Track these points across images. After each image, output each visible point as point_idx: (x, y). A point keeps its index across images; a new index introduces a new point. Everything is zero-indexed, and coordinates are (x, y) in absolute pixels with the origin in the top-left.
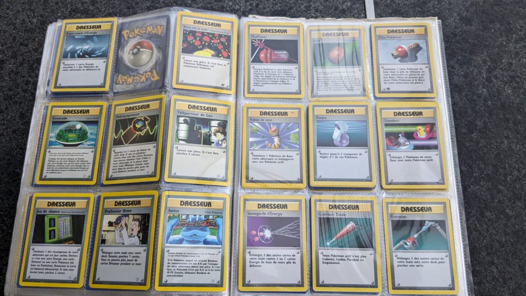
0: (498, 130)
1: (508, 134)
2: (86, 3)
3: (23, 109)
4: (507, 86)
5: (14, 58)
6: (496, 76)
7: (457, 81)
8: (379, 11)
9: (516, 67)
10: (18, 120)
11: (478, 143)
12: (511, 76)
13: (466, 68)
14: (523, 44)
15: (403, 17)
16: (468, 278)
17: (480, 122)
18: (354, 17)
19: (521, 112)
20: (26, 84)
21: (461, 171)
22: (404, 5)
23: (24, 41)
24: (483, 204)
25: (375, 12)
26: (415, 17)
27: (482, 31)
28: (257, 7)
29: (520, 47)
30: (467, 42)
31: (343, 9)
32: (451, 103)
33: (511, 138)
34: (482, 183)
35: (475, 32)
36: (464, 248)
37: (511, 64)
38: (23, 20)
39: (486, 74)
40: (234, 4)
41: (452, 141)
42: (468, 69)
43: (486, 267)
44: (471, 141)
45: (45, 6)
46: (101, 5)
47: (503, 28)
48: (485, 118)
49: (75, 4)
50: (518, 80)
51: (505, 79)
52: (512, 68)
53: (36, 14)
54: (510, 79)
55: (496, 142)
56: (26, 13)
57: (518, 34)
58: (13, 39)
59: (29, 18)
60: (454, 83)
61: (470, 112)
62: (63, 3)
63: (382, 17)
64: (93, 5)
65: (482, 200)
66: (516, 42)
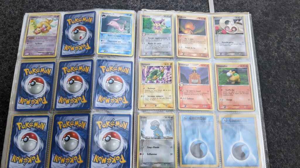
0: (283, 76)
1: (289, 78)
2: (47, 2)
3: (10, 64)
4: (288, 51)
5: (5, 35)
6: (282, 46)
7: (261, 49)
8: (217, 8)
9: (293, 40)
10: (7, 71)
11: (273, 83)
12: (291, 46)
13: (266, 41)
14: (297, 28)
15: (230, 12)
16: (266, 160)
17: (274, 72)
18: (202, 11)
19: (296, 66)
20: (12, 50)
21: (263, 100)
22: (231, 5)
23: (10, 24)
24: (275, 118)
25: (215, 9)
26: (237, 12)
27: (275, 20)
28: (147, 6)
29: (296, 29)
30: (266, 26)
31: (196, 7)
32: (256, 61)
33: (290, 81)
34: (274, 106)
35: (271, 20)
36: (264, 143)
37: (291, 39)
38: (10, 12)
39: (277, 45)
40: (134, 4)
41: (257, 83)
42: (267, 42)
43: (277, 153)
44: (269, 82)
45: (23, 4)
46: (56, 3)
47: (286, 18)
48: (276, 69)
49: (41, 3)
50: (295, 48)
51: (287, 47)
52: (292, 41)
53: (17, 9)
54: (290, 48)
55: (283, 83)
56: (12, 8)
57: (294, 22)
58: (4, 23)
59: (13, 11)
60: (259, 50)
61: (268, 66)
62: (33, 2)
63: (218, 12)
64: (51, 3)
65: (274, 116)
66: (294, 26)
